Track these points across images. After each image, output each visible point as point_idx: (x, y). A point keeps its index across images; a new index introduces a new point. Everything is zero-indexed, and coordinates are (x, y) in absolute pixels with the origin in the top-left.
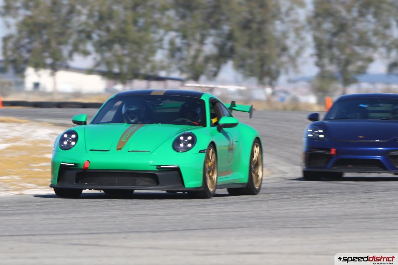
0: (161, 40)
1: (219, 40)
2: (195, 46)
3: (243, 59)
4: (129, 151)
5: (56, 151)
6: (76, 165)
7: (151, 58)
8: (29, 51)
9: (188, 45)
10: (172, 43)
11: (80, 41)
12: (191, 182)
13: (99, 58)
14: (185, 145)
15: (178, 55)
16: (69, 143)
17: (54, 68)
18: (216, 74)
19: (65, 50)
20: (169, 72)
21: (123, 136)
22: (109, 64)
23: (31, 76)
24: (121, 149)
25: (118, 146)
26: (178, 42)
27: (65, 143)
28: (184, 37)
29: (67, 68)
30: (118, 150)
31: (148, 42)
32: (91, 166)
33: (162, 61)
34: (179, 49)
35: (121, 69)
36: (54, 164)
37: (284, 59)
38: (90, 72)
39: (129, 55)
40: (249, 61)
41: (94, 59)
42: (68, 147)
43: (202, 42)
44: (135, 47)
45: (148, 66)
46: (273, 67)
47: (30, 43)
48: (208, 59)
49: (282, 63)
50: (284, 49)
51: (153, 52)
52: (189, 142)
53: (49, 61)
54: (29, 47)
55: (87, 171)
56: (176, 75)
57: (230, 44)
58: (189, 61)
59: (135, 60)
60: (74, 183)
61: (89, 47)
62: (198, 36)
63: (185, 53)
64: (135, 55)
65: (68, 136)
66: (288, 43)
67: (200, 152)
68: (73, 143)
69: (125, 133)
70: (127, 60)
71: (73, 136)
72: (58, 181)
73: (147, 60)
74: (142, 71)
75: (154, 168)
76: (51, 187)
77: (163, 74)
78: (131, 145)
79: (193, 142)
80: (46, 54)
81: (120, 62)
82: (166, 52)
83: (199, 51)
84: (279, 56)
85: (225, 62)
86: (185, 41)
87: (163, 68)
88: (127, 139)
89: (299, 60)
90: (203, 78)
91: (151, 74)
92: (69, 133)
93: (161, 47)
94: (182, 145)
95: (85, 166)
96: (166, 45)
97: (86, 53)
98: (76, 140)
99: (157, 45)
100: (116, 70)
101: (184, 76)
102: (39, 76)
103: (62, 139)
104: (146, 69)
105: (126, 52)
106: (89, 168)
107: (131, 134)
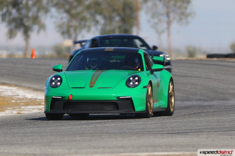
4: (98, 88)
5: (48, 89)
6: (63, 97)
12: (139, 107)
14: (134, 83)
16: (56, 83)
24: (92, 86)
25: (90, 85)
27: (53, 83)
30: (91, 87)
32: (73, 98)
42: (56, 86)
52: (136, 81)
60: (62, 110)
65: (55, 79)
67: (144, 87)
68: (59, 84)
69: (93, 76)
71: (59, 79)
72: (50, 109)
75: (115, 99)
76: (44, 113)
78: (98, 84)
79: (139, 81)
88: (96, 80)
92: (56, 77)
94: (131, 83)
95: (69, 98)
98: (61, 81)
103: (51, 81)
106: (72, 100)
107: (98, 77)
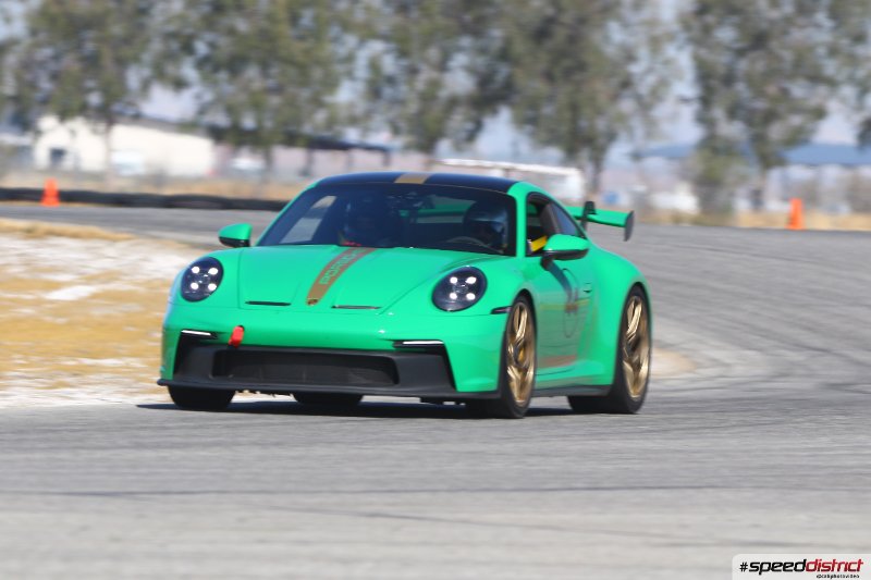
0: (350, 59)
1: (481, 61)
2: (426, 74)
3: (534, 104)
4: (334, 307)
5: (174, 304)
6: (214, 334)
7: (328, 99)
8: (55, 77)
9: (413, 71)
10: (374, 65)
11: (169, 56)
12: (472, 378)
13: (208, 96)
14: (461, 296)
15: (388, 91)
16: (203, 287)
17: (107, 116)
18: (471, 137)
19: (134, 78)
20: (366, 130)
21: (322, 274)
22: (231, 110)
23: (53, 132)
24: (315, 301)
25: (310, 295)
26: (389, 64)
27: (195, 286)
28: (403, 53)
29: (138, 119)
30: (310, 303)
31: (319, 63)
32: (248, 339)
33: (351, 105)
34: (391, 80)
35: (259, 121)
36: (167, 331)
37: (627, 105)
38: (186, 127)
39: (278, 90)
40: (547, 110)
41: (198, 97)
42: (202, 295)
43: (442, 66)
44: (292, 72)
45: (320, 116)
46: (601, 124)
47: (56, 58)
48: (453, 102)
49: (622, 118)
50: (626, 83)
51: (331, 84)
52: (471, 288)
53: (95, 99)
54: (53, 66)
55: (241, 349)
56: (381, 137)
57: (503, 71)
58: (413, 107)
59: (292, 103)
60: (211, 376)
61: (188, 71)
62: (433, 53)
63: (403, 89)
64: (291, 90)
65: (201, 271)
66: (635, 69)
67: (495, 311)
68: (212, 287)
69: (328, 267)
70: (275, 100)
71: (213, 271)
72: (176, 370)
73: (317, 102)
74: (307, 129)
75: (389, 346)
76: (160, 383)
77: (352, 135)
78: (340, 292)
79: (480, 288)
80: (90, 84)
81: (257, 106)
82: (360, 86)
83: (435, 85)
84: (615, 98)
85: (495, 112)
86: (404, 62)
87: (353, 121)
88: (333, 280)
89: (661, 111)
90: (444, 146)
91: (326, 134)
92: (205, 264)
93: (350, 75)
94: (453, 296)
95: (237, 338)
96: (361, 71)
97: (179, 84)
98: (217, 279)
99: (340, 68)
100: (249, 122)
101: (399, 142)
102: (73, 133)
103: (188, 277)
104: (315, 123)
105: (271, 83)
106: (243, 343)
107: (343, 269)
